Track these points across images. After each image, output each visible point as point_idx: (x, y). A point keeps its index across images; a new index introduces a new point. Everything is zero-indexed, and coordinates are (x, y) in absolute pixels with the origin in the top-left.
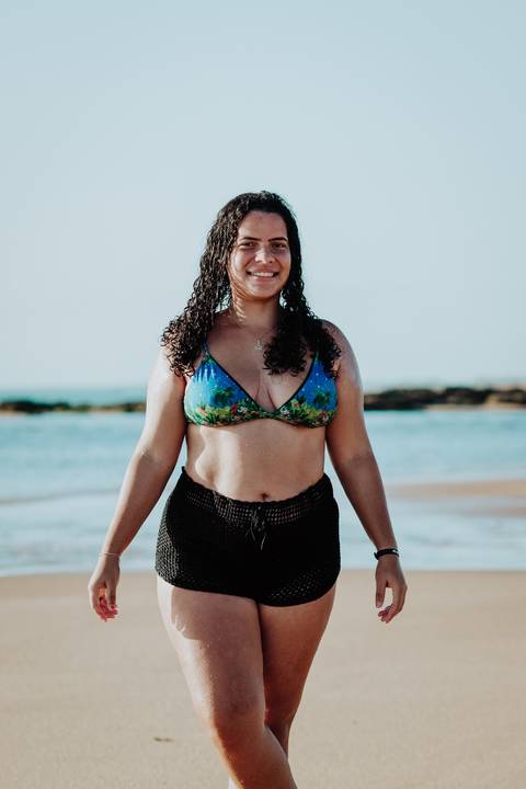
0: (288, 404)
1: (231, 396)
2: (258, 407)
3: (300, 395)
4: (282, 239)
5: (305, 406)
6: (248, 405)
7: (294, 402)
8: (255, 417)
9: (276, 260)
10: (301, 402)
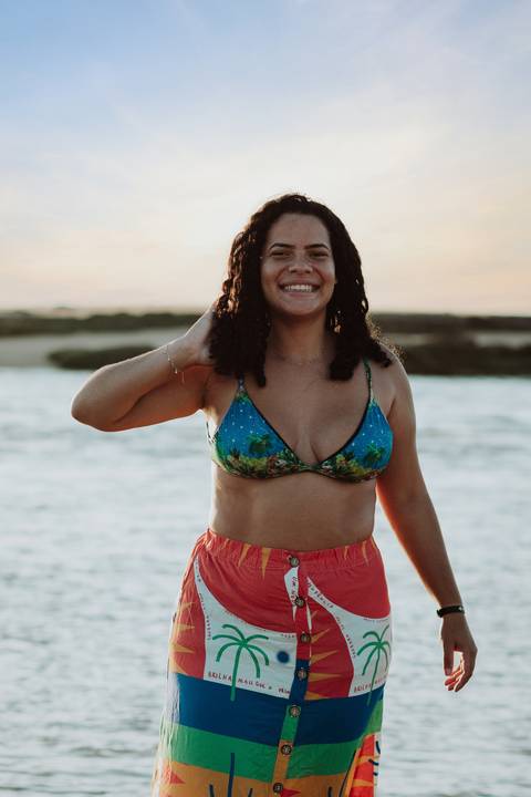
0: (332, 458)
1: (268, 445)
2: (298, 459)
3: (348, 451)
4: (322, 245)
5: (353, 463)
6: (287, 458)
7: (340, 458)
8: (294, 471)
9: (316, 271)
10: (348, 457)
